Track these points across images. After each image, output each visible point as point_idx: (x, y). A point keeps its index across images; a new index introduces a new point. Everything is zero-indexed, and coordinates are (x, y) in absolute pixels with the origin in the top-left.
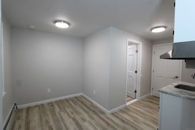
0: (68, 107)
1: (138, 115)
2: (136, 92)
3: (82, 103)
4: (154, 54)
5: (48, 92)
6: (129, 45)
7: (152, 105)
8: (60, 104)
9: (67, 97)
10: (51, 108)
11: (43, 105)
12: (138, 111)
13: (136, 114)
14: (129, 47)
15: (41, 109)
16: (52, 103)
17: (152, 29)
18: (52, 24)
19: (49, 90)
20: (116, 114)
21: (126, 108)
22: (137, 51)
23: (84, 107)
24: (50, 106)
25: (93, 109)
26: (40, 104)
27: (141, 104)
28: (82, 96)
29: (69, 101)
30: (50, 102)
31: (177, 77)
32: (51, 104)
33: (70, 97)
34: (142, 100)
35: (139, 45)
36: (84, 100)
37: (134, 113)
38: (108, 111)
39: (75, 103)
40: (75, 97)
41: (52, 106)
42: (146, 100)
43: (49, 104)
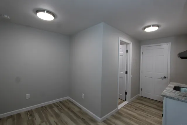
0: (52, 116)
1: (133, 120)
2: (126, 93)
3: (69, 109)
4: (142, 54)
5: (27, 98)
6: (120, 45)
7: (143, 107)
8: (41, 111)
9: (51, 102)
10: (30, 118)
11: (19, 115)
12: (131, 115)
13: (130, 119)
14: (120, 46)
15: (16, 120)
16: (32, 111)
17: (145, 28)
18: (33, 14)
19: (28, 96)
20: (109, 121)
21: (118, 113)
22: (127, 51)
23: (72, 114)
24: (29, 115)
25: (82, 116)
26: (15, 114)
27: (133, 107)
28: (68, 100)
29: (53, 108)
30: (29, 110)
31: (165, 78)
32: (30, 113)
33: (55, 102)
34: (133, 102)
35: (129, 45)
36: (71, 105)
37: (127, 117)
38: (100, 119)
39: (60, 109)
40: (60, 102)
41: (31, 115)
42: (137, 102)
43: (27, 112)
